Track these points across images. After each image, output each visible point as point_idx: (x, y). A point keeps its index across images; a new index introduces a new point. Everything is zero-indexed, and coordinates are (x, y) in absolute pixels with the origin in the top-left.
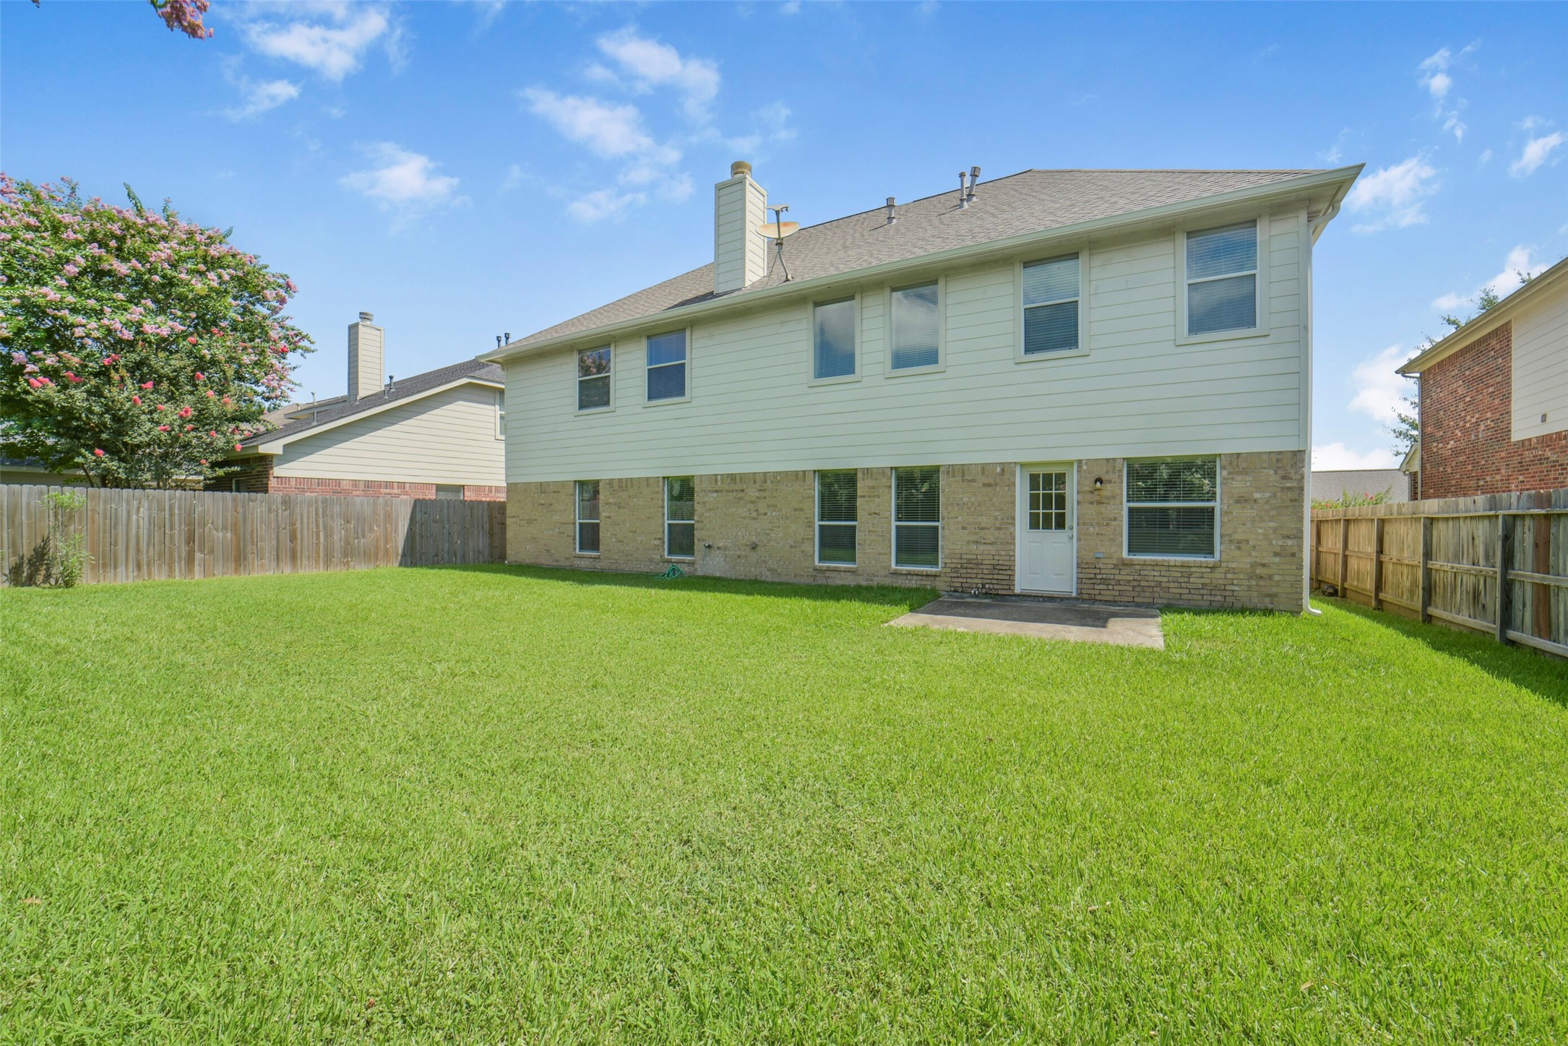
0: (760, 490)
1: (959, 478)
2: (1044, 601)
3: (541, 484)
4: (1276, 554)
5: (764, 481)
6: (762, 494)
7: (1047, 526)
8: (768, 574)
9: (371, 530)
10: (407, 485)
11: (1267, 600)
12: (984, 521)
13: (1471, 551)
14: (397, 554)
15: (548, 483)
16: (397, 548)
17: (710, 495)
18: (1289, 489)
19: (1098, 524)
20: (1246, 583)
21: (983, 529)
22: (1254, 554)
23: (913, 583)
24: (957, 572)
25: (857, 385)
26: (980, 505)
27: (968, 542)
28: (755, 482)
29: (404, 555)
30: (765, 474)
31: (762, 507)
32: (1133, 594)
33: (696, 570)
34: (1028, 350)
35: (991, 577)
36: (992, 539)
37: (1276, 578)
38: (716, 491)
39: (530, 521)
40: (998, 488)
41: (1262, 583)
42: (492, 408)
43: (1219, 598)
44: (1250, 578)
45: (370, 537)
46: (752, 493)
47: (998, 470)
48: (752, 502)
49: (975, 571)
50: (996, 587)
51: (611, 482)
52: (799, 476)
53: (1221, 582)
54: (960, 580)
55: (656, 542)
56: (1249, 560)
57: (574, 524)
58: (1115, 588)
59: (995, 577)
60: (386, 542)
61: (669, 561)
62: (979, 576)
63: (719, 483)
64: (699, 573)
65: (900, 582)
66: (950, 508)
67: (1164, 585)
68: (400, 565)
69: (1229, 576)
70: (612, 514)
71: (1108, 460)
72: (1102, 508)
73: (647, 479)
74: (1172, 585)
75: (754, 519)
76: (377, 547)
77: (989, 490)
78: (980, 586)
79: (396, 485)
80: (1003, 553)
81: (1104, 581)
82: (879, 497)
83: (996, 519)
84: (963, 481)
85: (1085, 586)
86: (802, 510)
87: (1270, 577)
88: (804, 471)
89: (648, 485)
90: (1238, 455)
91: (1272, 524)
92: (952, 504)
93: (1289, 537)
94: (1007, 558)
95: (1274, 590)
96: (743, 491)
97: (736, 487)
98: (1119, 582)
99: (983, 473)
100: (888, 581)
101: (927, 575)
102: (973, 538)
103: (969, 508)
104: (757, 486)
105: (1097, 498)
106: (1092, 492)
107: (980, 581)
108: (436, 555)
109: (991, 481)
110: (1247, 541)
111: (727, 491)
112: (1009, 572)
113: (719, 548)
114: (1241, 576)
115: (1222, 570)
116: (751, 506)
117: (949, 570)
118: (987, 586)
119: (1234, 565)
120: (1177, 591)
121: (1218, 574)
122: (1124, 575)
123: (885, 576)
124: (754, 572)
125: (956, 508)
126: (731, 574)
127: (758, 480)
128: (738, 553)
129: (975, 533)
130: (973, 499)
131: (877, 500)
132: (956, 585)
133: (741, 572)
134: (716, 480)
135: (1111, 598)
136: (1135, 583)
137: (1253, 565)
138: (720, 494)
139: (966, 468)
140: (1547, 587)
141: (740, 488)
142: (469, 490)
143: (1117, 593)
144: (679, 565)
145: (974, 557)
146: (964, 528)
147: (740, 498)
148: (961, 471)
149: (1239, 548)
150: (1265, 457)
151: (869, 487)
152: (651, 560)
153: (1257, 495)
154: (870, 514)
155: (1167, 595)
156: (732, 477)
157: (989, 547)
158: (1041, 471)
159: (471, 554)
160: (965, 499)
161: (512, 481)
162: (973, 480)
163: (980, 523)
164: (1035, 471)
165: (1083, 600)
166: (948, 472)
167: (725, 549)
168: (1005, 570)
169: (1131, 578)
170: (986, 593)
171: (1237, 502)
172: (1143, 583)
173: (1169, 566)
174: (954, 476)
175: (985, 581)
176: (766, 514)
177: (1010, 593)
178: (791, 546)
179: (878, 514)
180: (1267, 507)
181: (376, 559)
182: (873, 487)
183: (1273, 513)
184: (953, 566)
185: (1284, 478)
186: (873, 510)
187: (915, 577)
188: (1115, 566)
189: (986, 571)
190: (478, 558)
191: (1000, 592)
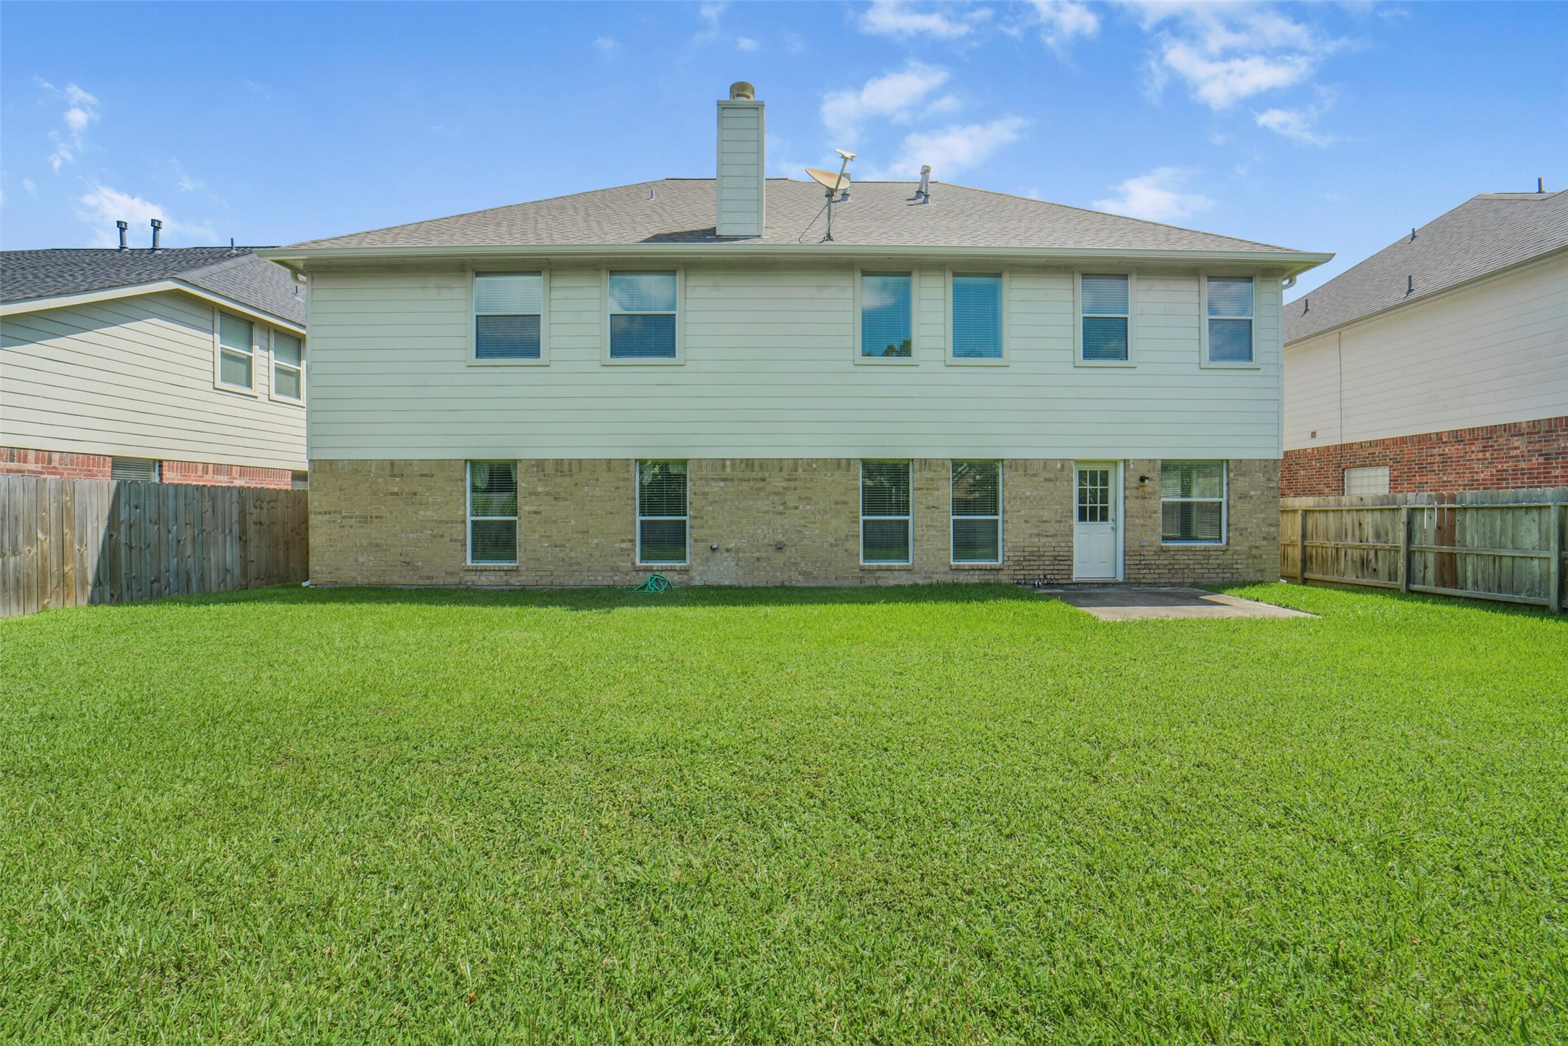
0: (789, 480)
1: (1021, 472)
2: (1099, 587)
3: (392, 463)
4: (1264, 539)
5: (793, 469)
6: (792, 484)
7: (1093, 518)
8: (800, 578)
9: (32, 540)
10: (56, 457)
11: (1259, 574)
12: (1046, 514)
13: (1357, 532)
14: (84, 583)
15: (409, 463)
16: (83, 571)
17: (714, 484)
18: (1272, 488)
19: (1143, 517)
20: (1246, 562)
21: (1044, 522)
22: (1250, 539)
23: (975, 578)
24: (1019, 565)
25: (914, 369)
26: (1041, 499)
27: (1031, 535)
28: (781, 470)
29: (98, 582)
30: (796, 461)
31: (791, 499)
32: (1169, 576)
33: (692, 578)
34: (1087, 355)
35: (1052, 567)
36: (1052, 531)
37: (1264, 557)
38: (723, 480)
39: (365, 520)
40: (1058, 483)
41: (1255, 561)
42: (210, 337)
43: (1228, 575)
44: (1248, 558)
45: (29, 553)
46: (777, 482)
47: (1059, 465)
48: (775, 493)
49: (1037, 563)
50: (1057, 577)
51: (540, 464)
52: (841, 465)
53: (1230, 562)
54: (1023, 572)
55: (623, 546)
56: (1248, 544)
57: (464, 522)
58: (1157, 571)
59: (1056, 567)
60: (63, 562)
61: (646, 570)
62: (1041, 567)
63: (728, 470)
64: (697, 581)
65: (962, 578)
66: (1012, 502)
67: (1191, 567)
68: (92, 602)
69: (1235, 557)
70: (541, 509)
71: (1150, 460)
72: (1146, 503)
73: (609, 461)
74: (1197, 567)
75: (780, 513)
76: (43, 573)
77: (1051, 484)
78: (1042, 577)
79: (31, 455)
80: (1063, 544)
81: (1147, 566)
82: (937, 489)
83: (1056, 512)
84: (1025, 475)
85: (1132, 572)
86: (845, 503)
87: (1261, 556)
88: (848, 460)
89: (609, 470)
90: (1241, 460)
91: (1262, 515)
92: (1015, 498)
93: (1271, 525)
94: (1067, 549)
95: (1263, 566)
96: (764, 480)
97: (754, 475)
98: (1158, 567)
99: (1045, 469)
100: (949, 578)
101: (991, 570)
102: (1036, 531)
103: (1031, 502)
104: (785, 474)
105: (1142, 494)
106: (1137, 488)
107: (1042, 572)
108: (157, 580)
109: (1051, 476)
110: (1246, 529)
111: (740, 480)
112: (1069, 563)
113: (727, 550)
114: (1243, 557)
115: (1230, 552)
116: (776, 498)
117: (1012, 563)
118: (1048, 577)
119: (1238, 548)
120: (1200, 571)
121: (1228, 556)
122: (1163, 561)
123: (945, 573)
124: (779, 577)
125: (1019, 502)
126: (747, 581)
127: (785, 468)
128: (757, 554)
129: (1038, 526)
130: (1035, 494)
131: (936, 493)
132: (1018, 577)
133: (761, 578)
134: (724, 466)
135: (1152, 581)
136: (1170, 567)
137: (1251, 548)
138: (729, 484)
139: (1028, 463)
140: (1452, 555)
141: (760, 475)
142: (171, 469)
143: (1157, 576)
144: (663, 574)
145: (1036, 549)
146: (1026, 521)
147: (759, 489)
148: (1022, 466)
149: (1241, 534)
150: (1257, 463)
151: (927, 479)
152: (615, 570)
153: (1252, 493)
154: (928, 508)
155: (1193, 575)
156: (749, 463)
157: (1050, 539)
158: (1089, 468)
159: (214, 575)
160: (1028, 493)
161: (319, 455)
162: (1035, 475)
163: (1042, 516)
164: (1084, 468)
165: (1131, 584)
166: (1011, 466)
167: (738, 550)
168: (1064, 560)
169: (1167, 562)
170: (1048, 584)
171: (1240, 498)
172: (1176, 566)
173: (1195, 551)
174: (1016, 470)
175: (1046, 572)
176: (796, 508)
177: (1069, 581)
178: (831, 545)
179: (938, 508)
180: (1258, 502)
181: (43, 592)
182: (932, 480)
183: (1262, 507)
184: (1016, 559)
185: (1269, 480)
186: (931, 504)
187: (977, 572)
188: (1156, 552)
189: (1047, 563)
190: (224, 580)
191: (1061, 582)
